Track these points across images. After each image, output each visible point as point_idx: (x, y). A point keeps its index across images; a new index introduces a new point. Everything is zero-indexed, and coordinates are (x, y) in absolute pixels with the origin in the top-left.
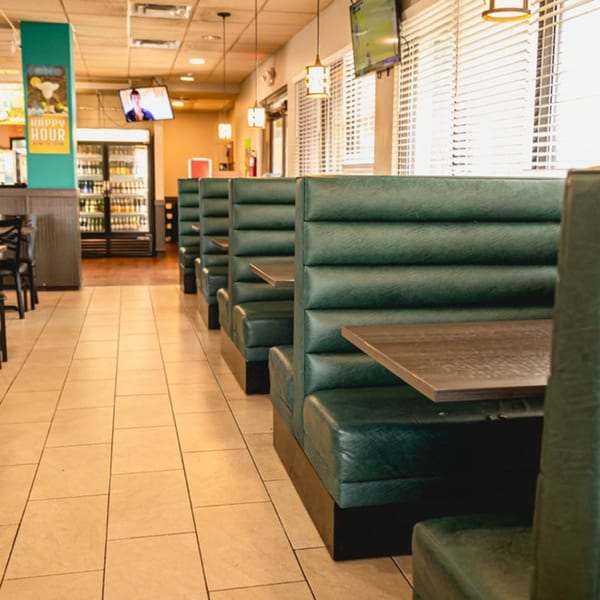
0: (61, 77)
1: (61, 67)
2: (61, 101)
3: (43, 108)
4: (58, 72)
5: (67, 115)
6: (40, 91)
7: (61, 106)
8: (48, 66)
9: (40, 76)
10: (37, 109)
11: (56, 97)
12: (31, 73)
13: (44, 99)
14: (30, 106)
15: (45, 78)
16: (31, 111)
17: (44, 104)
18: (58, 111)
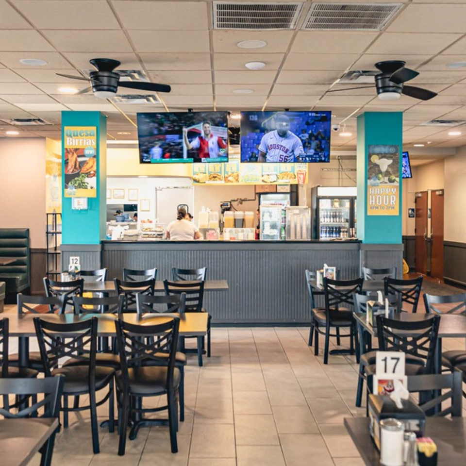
0: (394, 154)
1: (395, 147)
2: (394, 173)
3: (379, 179)
4: (392, 150)
5: (398, 184)
6: (378, 166)
7: (393, 177)
8: (385, 146)
9: (378, 154)
10: (375, 180)
11: (390, 170)
12: (371, 152)
13: (381, 172)
14: (369, 178)
15: (383, 156)
16: (369, 182)
17: (380, 176)
18: (391, 181)
